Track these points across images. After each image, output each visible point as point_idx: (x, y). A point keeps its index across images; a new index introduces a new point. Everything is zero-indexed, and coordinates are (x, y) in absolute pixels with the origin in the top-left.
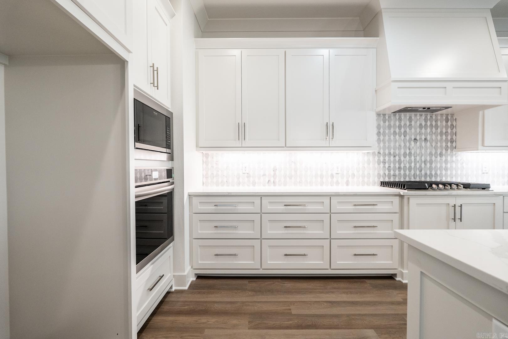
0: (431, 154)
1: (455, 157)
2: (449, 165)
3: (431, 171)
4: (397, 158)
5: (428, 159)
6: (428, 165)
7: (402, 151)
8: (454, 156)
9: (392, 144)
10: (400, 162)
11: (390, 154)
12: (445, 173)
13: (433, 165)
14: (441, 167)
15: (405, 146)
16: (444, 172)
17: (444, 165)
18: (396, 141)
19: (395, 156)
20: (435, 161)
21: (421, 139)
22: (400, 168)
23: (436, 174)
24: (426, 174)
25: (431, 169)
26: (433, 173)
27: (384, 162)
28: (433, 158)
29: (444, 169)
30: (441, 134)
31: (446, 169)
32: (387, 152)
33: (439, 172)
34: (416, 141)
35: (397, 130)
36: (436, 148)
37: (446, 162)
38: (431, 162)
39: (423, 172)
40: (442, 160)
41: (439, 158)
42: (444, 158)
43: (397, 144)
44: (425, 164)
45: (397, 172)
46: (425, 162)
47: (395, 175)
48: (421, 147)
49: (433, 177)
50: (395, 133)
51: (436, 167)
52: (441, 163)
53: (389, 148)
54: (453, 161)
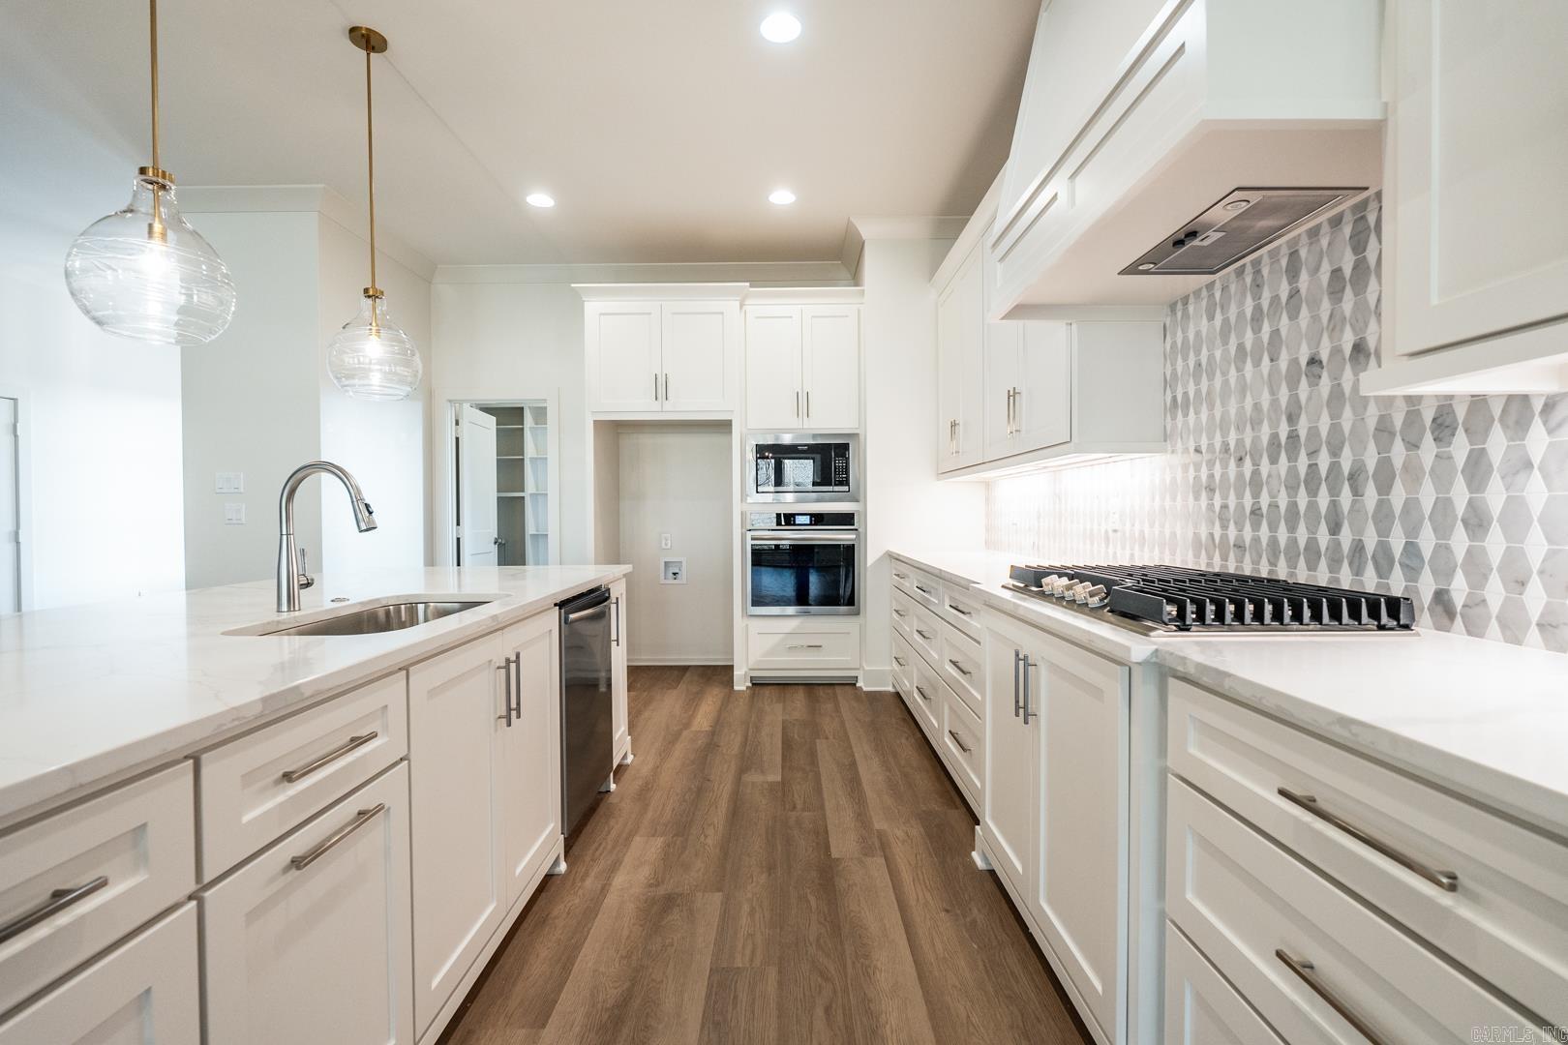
1: (1550, 432)
2: (1495, 497)
3: (1384, 532)
4: (1248, 466)
5: (1371, 460)
8: (1537, 422)
9: (1232, 407)
10: (1256, 483)
11: (1226, 450)
12: (1469, 552)
13: (1398, 496)
14: (1444, 505)
16: (1460, 542)
17: (1460, 495)
19: (1241, 459)
20: (1405, 467)
21: (1336, 351)
25: (1383, 516)
26: (1397, 543)
27: (1210, 488)
28: (1398, 453)
29: (1465, 522)
31: (1477, 522)
32: (1218, 442)
33: (1427, 541)
34: (1315, 369)
37: (1477, 469)
38: (1385, 479)
40: (1450, 457)
41: (1428, 450)
44: (1356, 492)
45: (1248, 534)
46: (1355, 478)
48: (1337, 397)
49: (1397, 568)
50: (1241, 352)
51: (1411, 505)
52: (1443, 482)
53: (1224, 424)
54: (1528, 465)
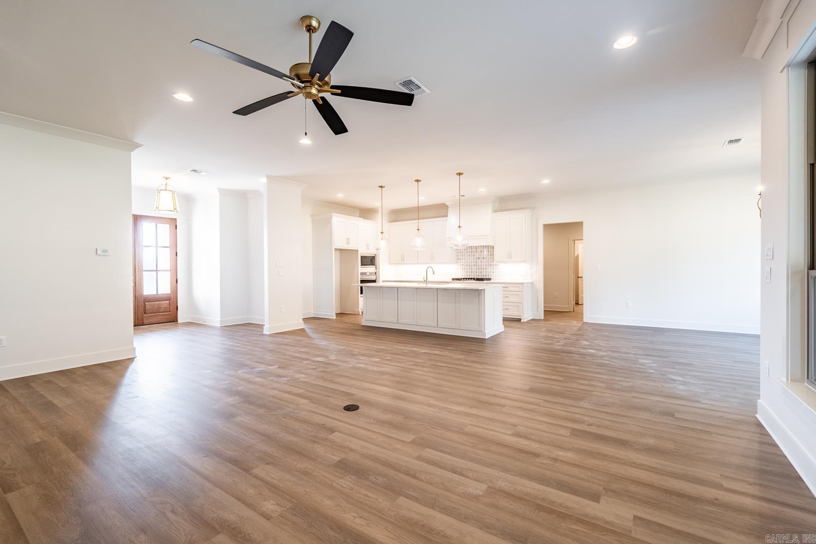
0: (486, 265)
2: (494, 270)
4: (470, 267)
6: (485, 270)
7: (473, 264)
9: (468, 260)
10: (472, 269)
11: (467, 265)
13: (487, 270)
15: (474, 261)
16: (492, 274)
17: (490, 270)
18: (470, 259)
22: (472, 272)
23: (488, 275)
24: (484, 275)
25: (486, 272)
27: (465, 269)
31: (493, 272)
32: (466, 264)
33: (490, 274)
35: (471, 254)
36: (488, 262)
37: (493, 269)
38: (486, 269)
39: (482, 274)
42: (492, 267)
43: (470, 260)
46: (483, 269)
47: (469, 275)
48: (481, 261)
50: (469, 255)
53: (467, 262)
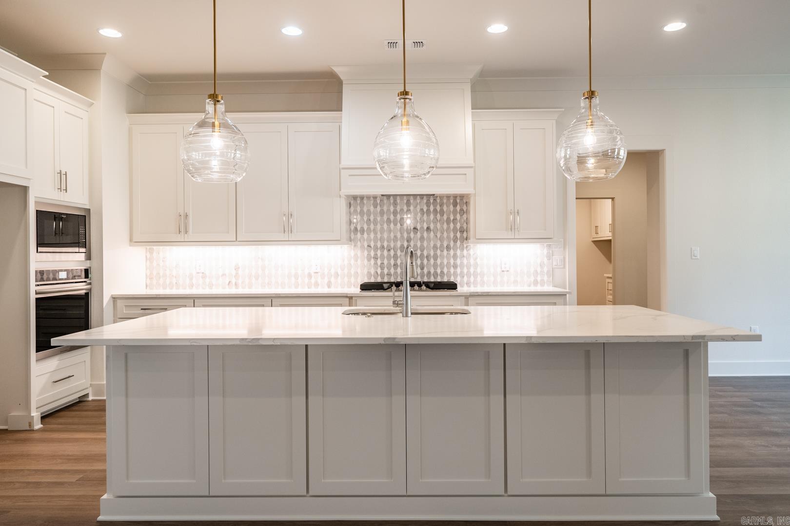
0: (435, 247)
1: (467, 251)
2: (458, 262)
3: (435, 269)
4: (392, 253)
5: (432, 253)
6: (432, 261)
7: (399, 244)
8: (465, 249)
9: (385, 235)
10: (396, 257)
11: (383, 247)
12: (454, 272)
13: (439, 261)
14: (448, 263)
15: (402, 236)
16: (452, 270)
17: (452, 261)
18: (390, 231)
19: (389, 250)
20: (440, 255)
21: (422, 228)
22: (395, 265)
23: (442, 272)
24: (429, 273)
25: (435, 265)
26: (439, 271)
27: (376, 258)
28: (439, 252)
29: (453, 267)
30: (448, 221)
31: (455, 266)
32: (379, 245)
33: (445, 270)
34: (416, 231)
35: (392, 218)
36: (441, 239)
37: (455, 256)
38: (436, 257)
39: (425, 270)
40: (450, 254)
41: (445, 252)
42: (452, 252)
43: (392, 235)
44: (428, 260)
45: (392, 271)
46: (428, 257)
47: (389, 274)
48: (422, 238)
49: (439, 276)
50: (389, 221)
51: (442, 263)
52: (448, 259)
53: (382, 240)
54: (464, 256)
